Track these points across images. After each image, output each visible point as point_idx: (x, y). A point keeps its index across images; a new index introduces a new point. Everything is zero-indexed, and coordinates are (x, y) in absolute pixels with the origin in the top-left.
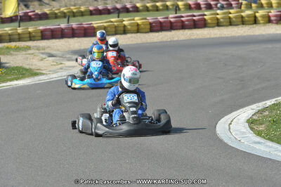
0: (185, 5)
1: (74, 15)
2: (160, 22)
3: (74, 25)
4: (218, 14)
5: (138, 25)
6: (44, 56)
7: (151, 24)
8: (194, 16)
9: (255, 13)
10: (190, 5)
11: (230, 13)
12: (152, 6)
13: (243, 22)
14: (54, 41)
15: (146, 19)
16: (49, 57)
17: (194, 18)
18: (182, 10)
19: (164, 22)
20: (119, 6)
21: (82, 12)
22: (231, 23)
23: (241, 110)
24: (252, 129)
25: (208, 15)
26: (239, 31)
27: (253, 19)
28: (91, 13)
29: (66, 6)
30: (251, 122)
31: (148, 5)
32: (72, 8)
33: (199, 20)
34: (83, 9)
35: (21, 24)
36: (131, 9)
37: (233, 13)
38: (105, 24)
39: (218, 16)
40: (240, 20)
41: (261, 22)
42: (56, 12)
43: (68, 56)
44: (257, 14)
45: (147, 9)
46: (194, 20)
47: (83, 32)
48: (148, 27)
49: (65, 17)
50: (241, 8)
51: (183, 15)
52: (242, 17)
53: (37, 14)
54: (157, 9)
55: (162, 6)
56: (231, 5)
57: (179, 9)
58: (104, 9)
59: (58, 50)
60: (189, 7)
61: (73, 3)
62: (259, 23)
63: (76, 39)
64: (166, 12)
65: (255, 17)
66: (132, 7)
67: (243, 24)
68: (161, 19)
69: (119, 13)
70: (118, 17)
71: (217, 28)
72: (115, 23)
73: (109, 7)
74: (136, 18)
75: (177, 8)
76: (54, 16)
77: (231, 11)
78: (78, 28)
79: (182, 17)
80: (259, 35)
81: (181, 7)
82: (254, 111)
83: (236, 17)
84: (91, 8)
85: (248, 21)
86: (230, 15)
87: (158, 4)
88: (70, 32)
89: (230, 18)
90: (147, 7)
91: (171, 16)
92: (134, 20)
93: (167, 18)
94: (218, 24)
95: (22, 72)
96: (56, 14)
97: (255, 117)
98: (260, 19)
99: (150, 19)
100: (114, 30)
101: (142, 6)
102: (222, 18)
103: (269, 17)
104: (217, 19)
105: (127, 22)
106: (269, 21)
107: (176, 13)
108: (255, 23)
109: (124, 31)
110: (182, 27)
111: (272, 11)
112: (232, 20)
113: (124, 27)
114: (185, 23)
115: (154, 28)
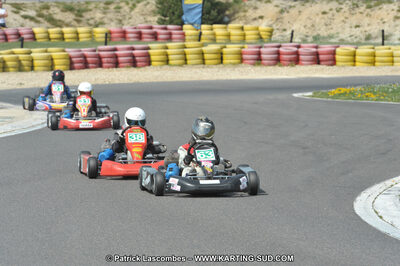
70: (22, 47)
103: (241, 54)
104: (167, 55)
105: (37, 54)
106: (242, 60)
107: (106, 44)
108: (222, 62)
109: (32, 68)
110: (116, 64)
111: (246, 46)
112: (188, 57)
113: (32, 61)
114: (121, 59)
115: (76, 65)
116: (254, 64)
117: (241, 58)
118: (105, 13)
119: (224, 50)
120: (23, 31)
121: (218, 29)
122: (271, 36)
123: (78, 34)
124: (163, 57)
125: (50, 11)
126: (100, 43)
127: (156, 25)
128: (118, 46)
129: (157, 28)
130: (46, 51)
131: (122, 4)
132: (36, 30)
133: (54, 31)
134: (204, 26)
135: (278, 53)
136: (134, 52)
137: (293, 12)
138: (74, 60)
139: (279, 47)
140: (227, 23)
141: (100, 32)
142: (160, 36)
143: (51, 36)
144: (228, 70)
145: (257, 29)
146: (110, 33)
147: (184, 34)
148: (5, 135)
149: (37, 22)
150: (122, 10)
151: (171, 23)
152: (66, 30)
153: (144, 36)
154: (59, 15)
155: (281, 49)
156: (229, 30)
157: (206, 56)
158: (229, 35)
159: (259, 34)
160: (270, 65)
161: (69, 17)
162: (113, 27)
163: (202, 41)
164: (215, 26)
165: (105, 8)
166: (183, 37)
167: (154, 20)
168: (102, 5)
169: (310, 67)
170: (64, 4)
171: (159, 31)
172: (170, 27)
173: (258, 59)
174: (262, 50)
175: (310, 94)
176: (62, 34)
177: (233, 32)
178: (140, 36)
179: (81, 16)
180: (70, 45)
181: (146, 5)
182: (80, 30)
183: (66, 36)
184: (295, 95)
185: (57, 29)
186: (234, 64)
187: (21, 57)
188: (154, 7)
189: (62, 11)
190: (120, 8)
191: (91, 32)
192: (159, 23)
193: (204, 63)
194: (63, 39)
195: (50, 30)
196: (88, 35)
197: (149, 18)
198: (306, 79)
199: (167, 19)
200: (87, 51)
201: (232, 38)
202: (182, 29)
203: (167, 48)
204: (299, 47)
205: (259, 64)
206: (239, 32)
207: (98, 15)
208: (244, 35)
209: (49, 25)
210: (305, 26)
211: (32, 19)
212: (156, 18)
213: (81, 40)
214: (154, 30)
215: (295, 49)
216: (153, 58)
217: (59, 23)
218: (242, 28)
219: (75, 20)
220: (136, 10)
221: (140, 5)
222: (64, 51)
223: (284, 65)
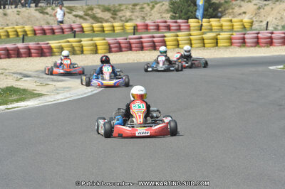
2: (119, 43)
3: (31, 44)
5: (96, 46)
6: (19, 76)
7: (109, 44)
8: (154, 37)
9: (217, 35)
13: (204, 44)
27: (214, 41)
33: (159, 42)
38: (63, 44)
39: (179, 38)
40: (201, 42)
46: (154, 42)
47: (40, 51)
48: (107, 47)
52: (203, 39)
65: (217, 39)
69: (75, 33)
70: (75, 37)
74: (94, 38)
77: (192, 33)
79: (142, 38)
85: (209, 43)
86: (191, 37)
88: (27, 51)
89: (191, 40)
91: (130, 37)
93: (127, 39)
94: (179, 46)
99: (110, 40)
100: (72, 50)
102: (183, 40)
103: (231, 39)
104: (178, 41)
105: (86, 42)
106: (232, 44)
107: (134, 34)
108: (217, 46)
109: (82, 52)
110: (142, 48)
111: (234, 33)
112: (193, 42)
113: (82, 47)
114: (145, 44)
115: (113, 49)
116: (240, 46)
117: (231, 42)
118: (132, 12)
119: (219, 36)
120: (74, 26)
121: (214, 22)
122: (251, 26)
123: (113, 27)
124: (175, 43)
125: (94, 12)
126: (130, 34)
127: (169, 20)
128: (143, 36)
129: (170, 22)
130: (92, 40)
131: (145, 6)
132: (84, 25)
133: (97, 26)
134: (204, 20)
135: (257, 38)
136: (154, 39)
137: (267, 8)
138: (112, 45)
139: (258, 33)
140: (220, 17)
141: (129, 25)
142: (172, 28)
143: (95, 29)
144: (222, 51)
145: (242, 21)
146: (137, 26)
147: (189, 26)
148: (66, 100)
149: (85, 19)
150: (145, 10)
151: (180, 18)
152: (105, 24)
153: (160, 28)
154: (100, 14)
155: (259, 35)
156: (222, 22)
157: (206, 41)
158: (221, 26)
159: (243, 25)
160: (252, 46)
161: (107, 15)
162: (139, 22)
163: (203, 31)
164: (211, 20)
165: (132, 9)
166: (189, 28)
167: (167, 16)
168: (131, 6)
169: (281, 47)
170: (103, 6)
171: (172, 24)
172: (179, 21)
173: (243, 42)
174: (246, 36)
175: (282, 67)
176: (103, 27)
177: (225, 24)
178: (158, 28)
179: (116, 14)
180: (109, 35)
181: (162, 6)
182: (115, 24)
183: (105, 29)
184: (271, 68)
185: (99, 24)
186: (226, 46)
187: (74, 44)
188: (167, 7)
189: (102, 11)
190: (143, 8)
191: (123, 26)
192: (171, 18)
193: (204, 46)
194: (104, 31)
195: (94, 25)
196: (121, 28)
197: (164, 15)
198: (278, 56)
199: (177, 15)
200: (121, 39)
201: (224, 28)
202: (187, 22)
203: (177, 36)
204: (272, 33)
205: (244, 46)
206: (229, 24)
207: (128, 14)
208: (233, 26)
209: (93, 21)
210: (276, 19)
211: (81, 17)
212: (169, 15)
213: (116, 32)
214: (168, 23)
215: (270, 35)
216: (168, 43)
217: (100, 20)
218: (231, 21)
219: (112, 17)
220: (155, 9)
221: (157, 6)
222: (104, 40)
223: (262, 46)
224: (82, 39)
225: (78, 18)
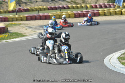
0: (90, 6)
1: (41, 10)
2: (79, 14)
3: (41, 14)
4: (105, 10)
5: (69, 15)
6: (27, 28)
7: (75, 14)
8: (94, 11)
9: (121, 10)
10: (92, 6)
11: (110, 10)
12: (76, 6)
13: (116, 14)
14: (32, 21)
15: (73, 12)
16: (30, 28)
17: (94, 12)
18: (89, 8)
19: (81, 13)
20: (61, 6)
21: (44, 9)
22: (110, 14)
23: (115, 53)
24: (120, 61)
25: (101, 11)
26: (114, 18)
27: (120, 12)
28: (49, 9)
29: (37, 6)
30: (120, 59)
31: (74, 6)
32: (40, 6)
33: (96, 13)
34: (45, 7)
35: (17, 13)
36: (66, 8)
37: (112, 10)
38: (55, 14)
39: (105, 11)
40: (115, 13)
41: (124, 14)
42: (33, 8)
43: (38, 28)
44: (122, 11)
45: (73, 8)
46: (94, 13)
47: (45, 17)
48: (74, 15)
49: (37, 11)
50: (115, 8)
51: (89, 10)
52: (116, 12)
53: (24, 9)
54: (78, 8)
55: (80, 6)
56: (111, 6)
57: (88, 8)
58: (54, 8)
59: (34, 25)
60: (92, 7)
61: (40, 5)
62: (123, 15)
63: (42, 20)
64: (82, 9)
65: (121, 12)
66: (67, 7)
67: (116, 15)
68: (79, 12)
69: (61, 9)
71: (104, 16)
72: (59, 14)
73: (57, 6)
74: (68, 12)
75: (87, 7)
76: (32, 10)
77: (111, 9)
78: (43, 16)
79: (89, 11)
80: (123, 20)
81: (88, 7)
82: (121, 54)
83: (113, 12)
84: (48, 7)
85: (118, 14)
86: (110, 11)
87: (78, 5)
88: (39, 17)
89: (110, 12)
90: (73, 7)
91: (84, 11)
92: (67, 12)
93: (82, 12)
94: (105, 15)
95: (18, 35)
96: (33, 9)
97: (121, 56)
98: (123, 12)
99: (75, 12)
100: (58, 17)
101: (71, 6)
102: (107, 12)
224: (63, 12)
225: (68, 3)
